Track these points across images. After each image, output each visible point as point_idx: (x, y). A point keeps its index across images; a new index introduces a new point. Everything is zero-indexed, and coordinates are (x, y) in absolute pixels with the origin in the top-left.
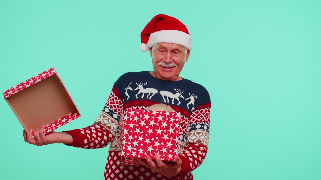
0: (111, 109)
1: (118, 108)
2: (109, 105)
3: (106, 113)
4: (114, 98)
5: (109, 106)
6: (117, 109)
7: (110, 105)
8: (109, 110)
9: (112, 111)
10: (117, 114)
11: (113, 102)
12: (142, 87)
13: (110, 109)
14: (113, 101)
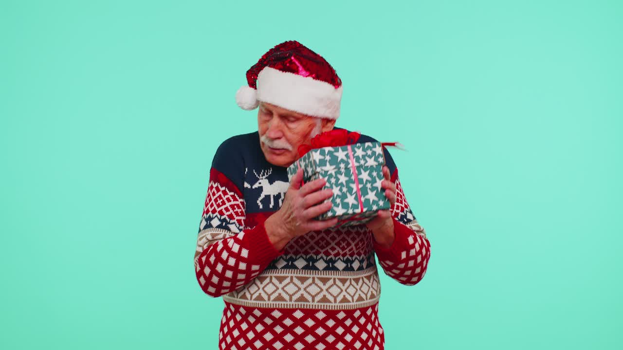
0: (223, 217)
1: (233, 211)
2: (216, 211)
3: (217, 229)
4: (220, 193)
5: (217, 214)
6: (231, 213)
7: (218, 210)
8: (220, 220)
9: (225, 220)
10: (234, 223)
11: (221, 202)
12: (267, 181)
13: (221, 217)
14: (222, 200)
